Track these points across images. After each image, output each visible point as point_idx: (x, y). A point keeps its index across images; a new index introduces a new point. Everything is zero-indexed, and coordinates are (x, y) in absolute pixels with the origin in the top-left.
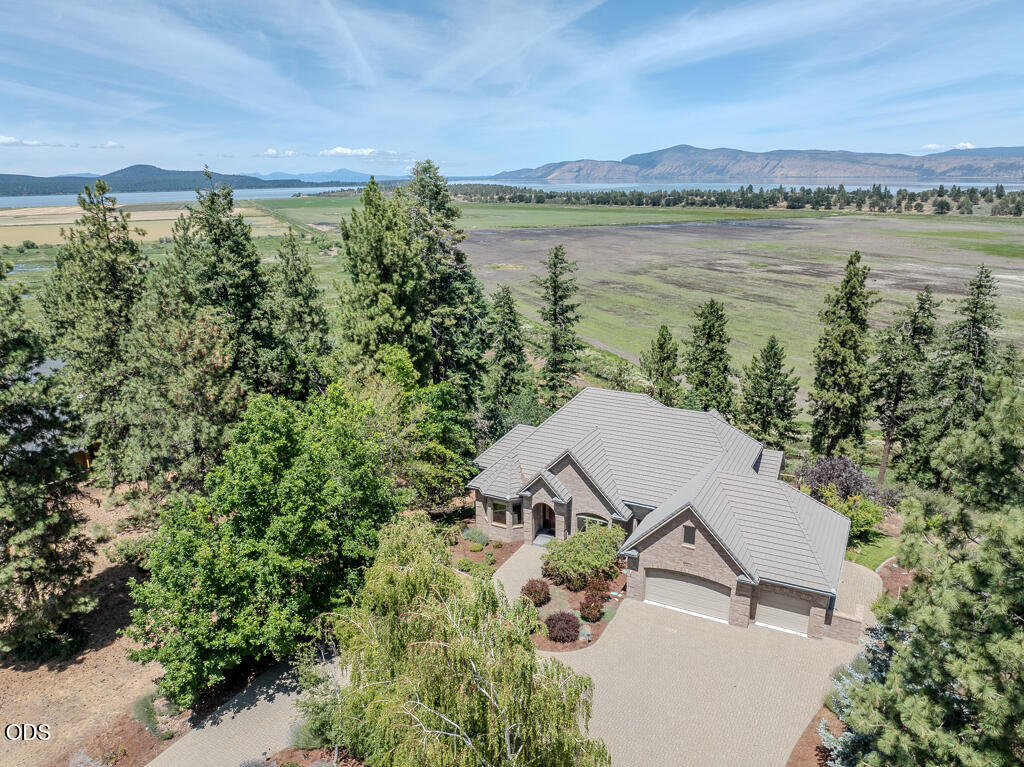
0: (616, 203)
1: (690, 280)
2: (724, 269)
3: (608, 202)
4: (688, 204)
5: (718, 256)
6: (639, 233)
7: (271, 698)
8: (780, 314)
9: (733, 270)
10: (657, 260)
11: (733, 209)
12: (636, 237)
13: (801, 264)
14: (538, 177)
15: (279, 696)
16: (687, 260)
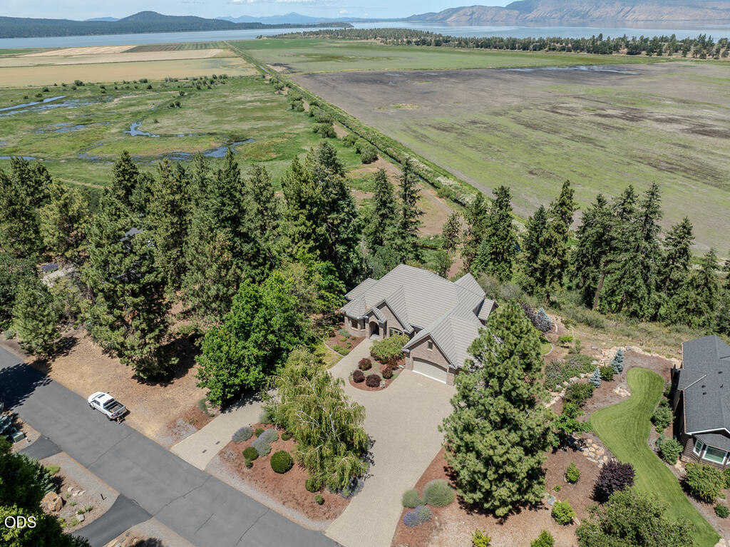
0: (495, 48)
1: (537, 122)
2: (563, 112)
3: (490, 46)
4: (550, 49)
5: (562, 100)
6: (508, 76)
7: (251, 403)
8: (594, 154)
9: (571, 113)
10: (516, 102)
11: (585, 54)
12: (505, 80)
13: (622, 109)
14: (440, 20)
15: (254, 402)
16: (538, 103)
